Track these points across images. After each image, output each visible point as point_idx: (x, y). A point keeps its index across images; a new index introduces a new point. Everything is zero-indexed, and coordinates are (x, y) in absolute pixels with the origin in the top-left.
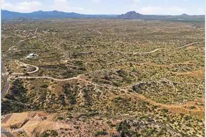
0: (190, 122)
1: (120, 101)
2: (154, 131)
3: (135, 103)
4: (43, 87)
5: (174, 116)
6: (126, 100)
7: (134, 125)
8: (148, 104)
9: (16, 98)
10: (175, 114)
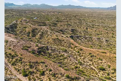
0: (93, 59)
1: (57, 40)
2: (62, 56)
3: (65, 43)
4: (24, 27)
5: (84, 54)
6: (61, 41)
7: (51, 50)
8: (73, 44)
9: (10, 29)
10: (86, 52)
